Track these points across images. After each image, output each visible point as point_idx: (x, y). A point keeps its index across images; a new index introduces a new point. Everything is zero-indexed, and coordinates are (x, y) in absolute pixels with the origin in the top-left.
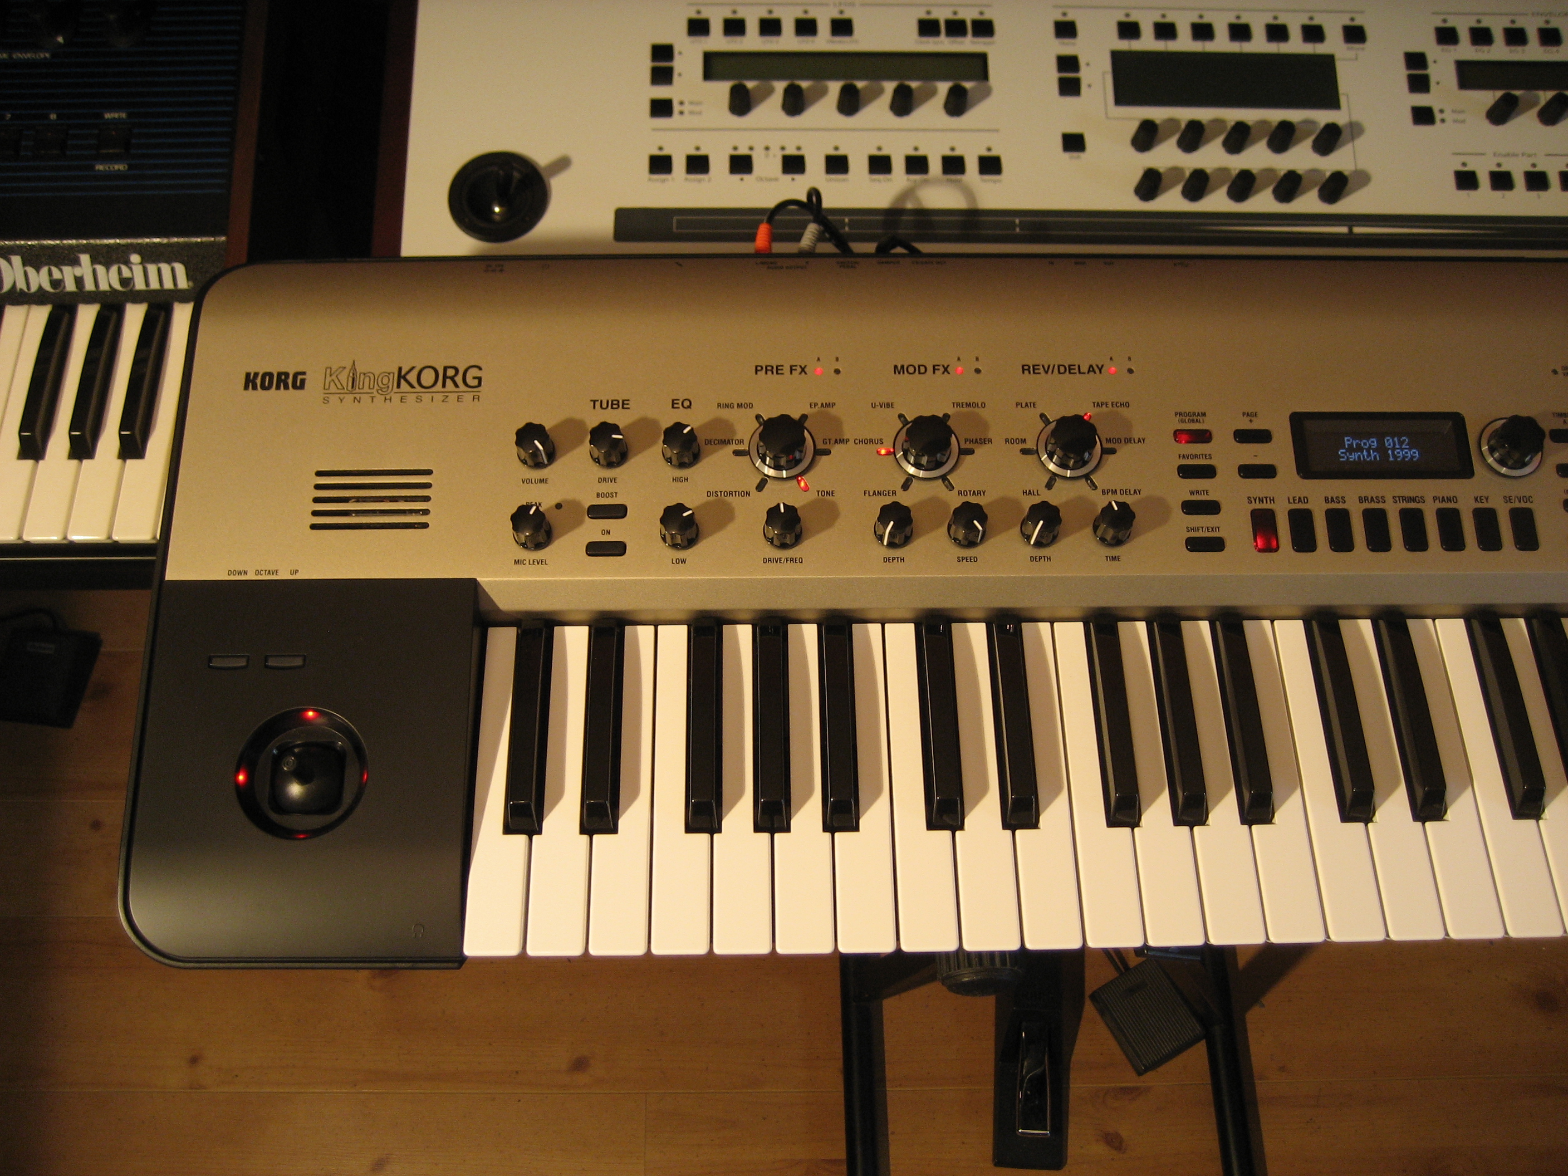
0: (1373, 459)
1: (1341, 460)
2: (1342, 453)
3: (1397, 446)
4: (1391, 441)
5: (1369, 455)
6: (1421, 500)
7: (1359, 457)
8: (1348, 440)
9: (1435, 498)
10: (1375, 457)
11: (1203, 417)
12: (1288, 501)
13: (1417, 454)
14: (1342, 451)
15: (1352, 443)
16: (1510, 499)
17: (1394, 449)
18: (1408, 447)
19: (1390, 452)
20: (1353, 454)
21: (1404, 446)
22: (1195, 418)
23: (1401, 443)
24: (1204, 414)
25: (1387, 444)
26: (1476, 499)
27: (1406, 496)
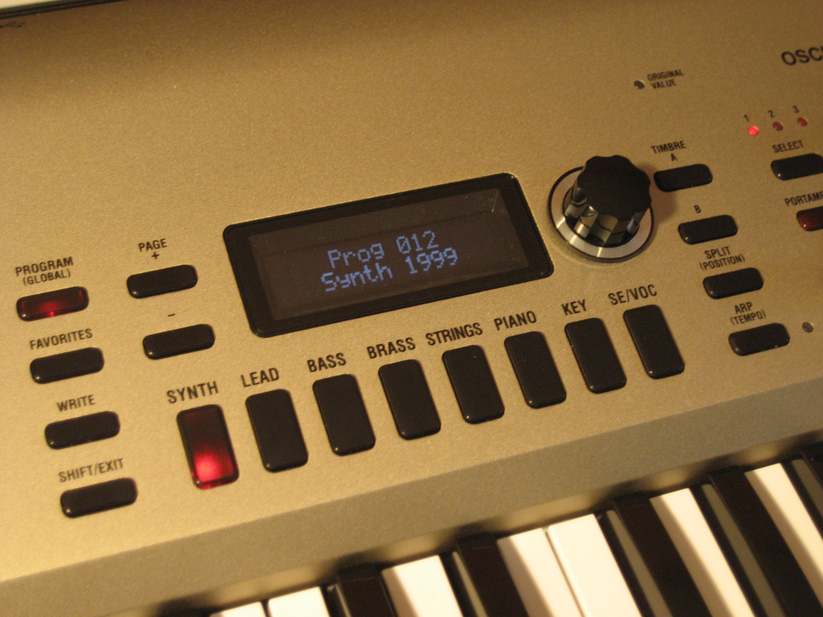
0: (382, 278)
1: (328, 290)
2: (327, 278)
3: (419, 249)
4: (407, 241)
5: (374, 273)
6: (475, 330)
7: (358, 279)
8: (334, 255)
9: (498, 322)
10: (385, 273)
11: (70, 267)
12: (241, 383)
13: (454, 256)
14: (325, 275)
15: (342, 258)
16: (620, 297)
17: (414, 254)
18: (437, 246)
19: (408, 260)
20: (347, 276)
21: (430, 247)
22: (53, 271)
23: (424, 242)
24: (69, 261)
25: (401, 249)
26: (566, 309)
27: (448, 328)
